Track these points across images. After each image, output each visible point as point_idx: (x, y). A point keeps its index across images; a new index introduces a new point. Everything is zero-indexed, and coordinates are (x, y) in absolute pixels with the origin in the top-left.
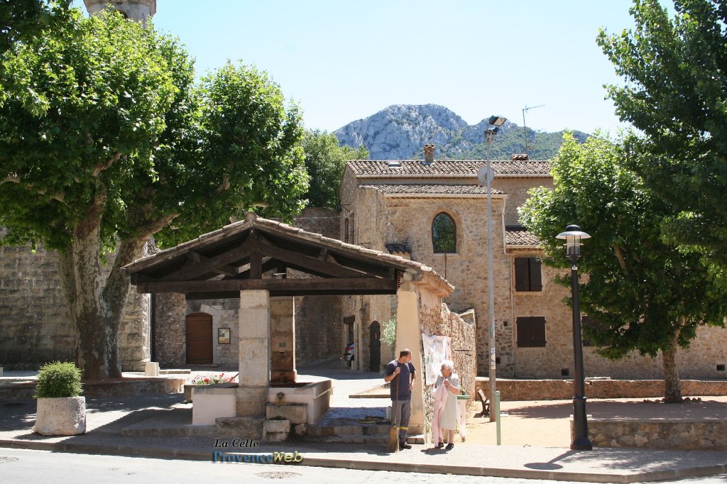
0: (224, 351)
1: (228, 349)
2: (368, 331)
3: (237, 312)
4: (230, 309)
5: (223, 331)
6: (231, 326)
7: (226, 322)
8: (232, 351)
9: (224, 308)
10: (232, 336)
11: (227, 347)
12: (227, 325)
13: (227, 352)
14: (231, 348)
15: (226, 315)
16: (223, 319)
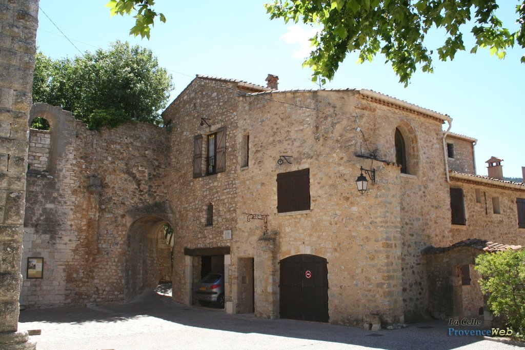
0: (34, 288)
1: (40, 285)
2: (278, 266)
3: (52, 238)
4: (45, 232)
5: (34, 262)
6: (45, 254)
7: (38, 250)
8: (45, 288)
9: (37, 232)
10: (45, 268)
11: (38, 282)
12: (40, 253)
13: (38, 289)
14: (42, 284)
15: (39, 241)
16: (35, 245)
